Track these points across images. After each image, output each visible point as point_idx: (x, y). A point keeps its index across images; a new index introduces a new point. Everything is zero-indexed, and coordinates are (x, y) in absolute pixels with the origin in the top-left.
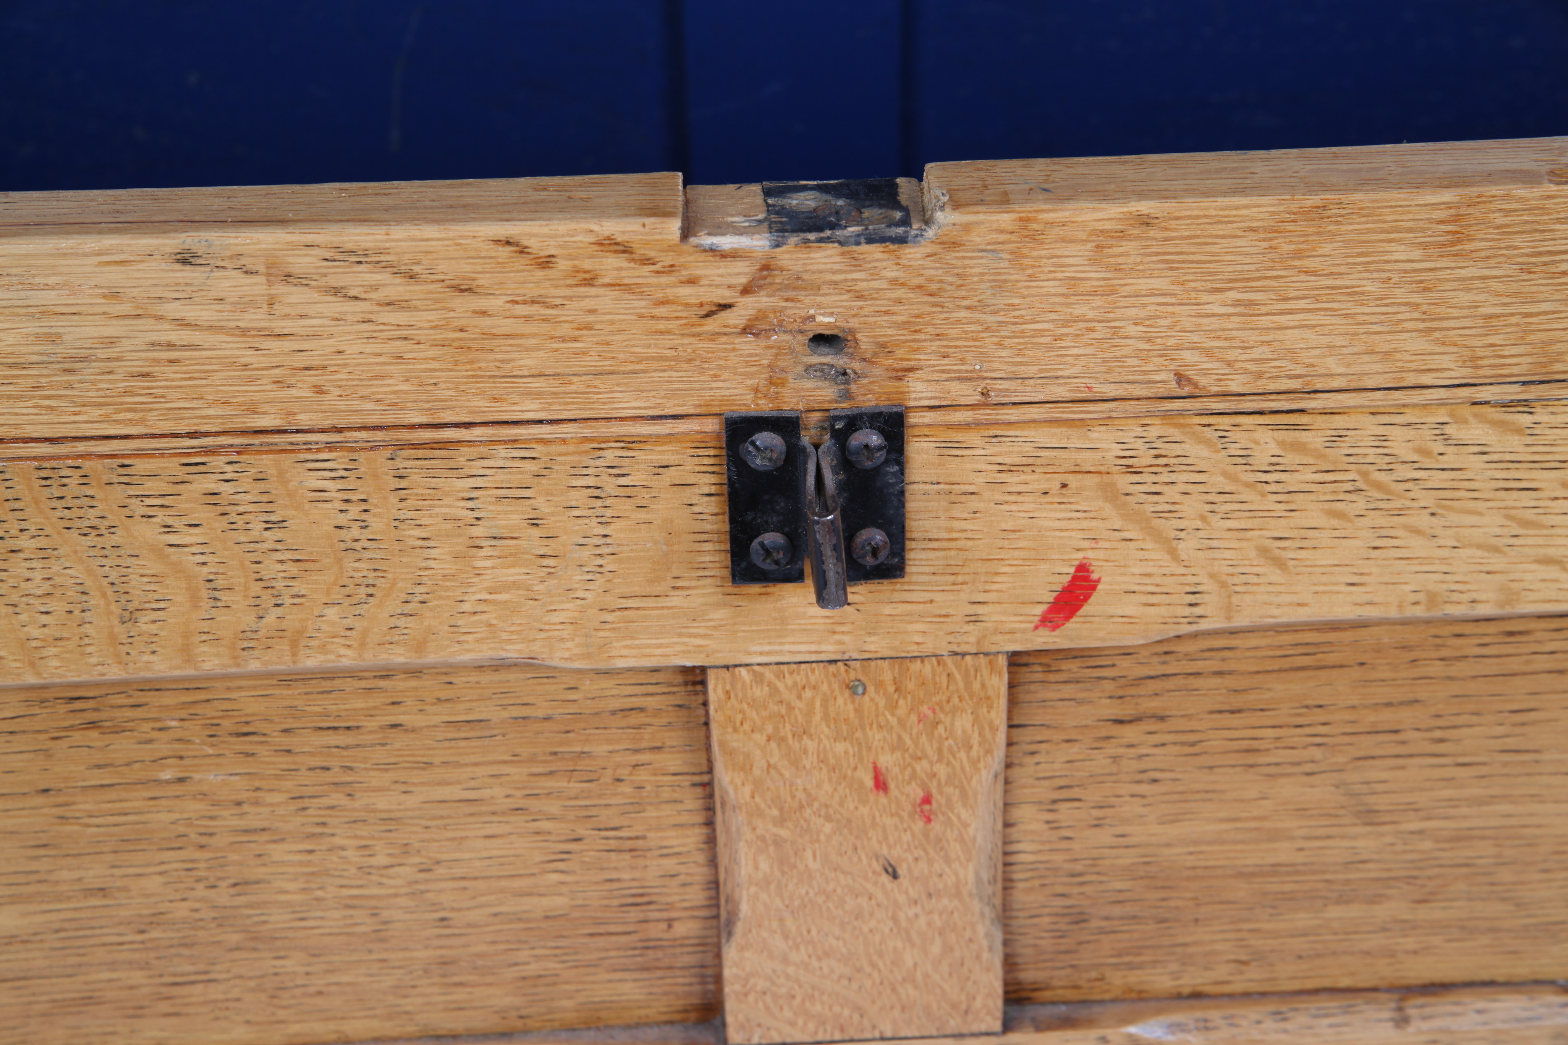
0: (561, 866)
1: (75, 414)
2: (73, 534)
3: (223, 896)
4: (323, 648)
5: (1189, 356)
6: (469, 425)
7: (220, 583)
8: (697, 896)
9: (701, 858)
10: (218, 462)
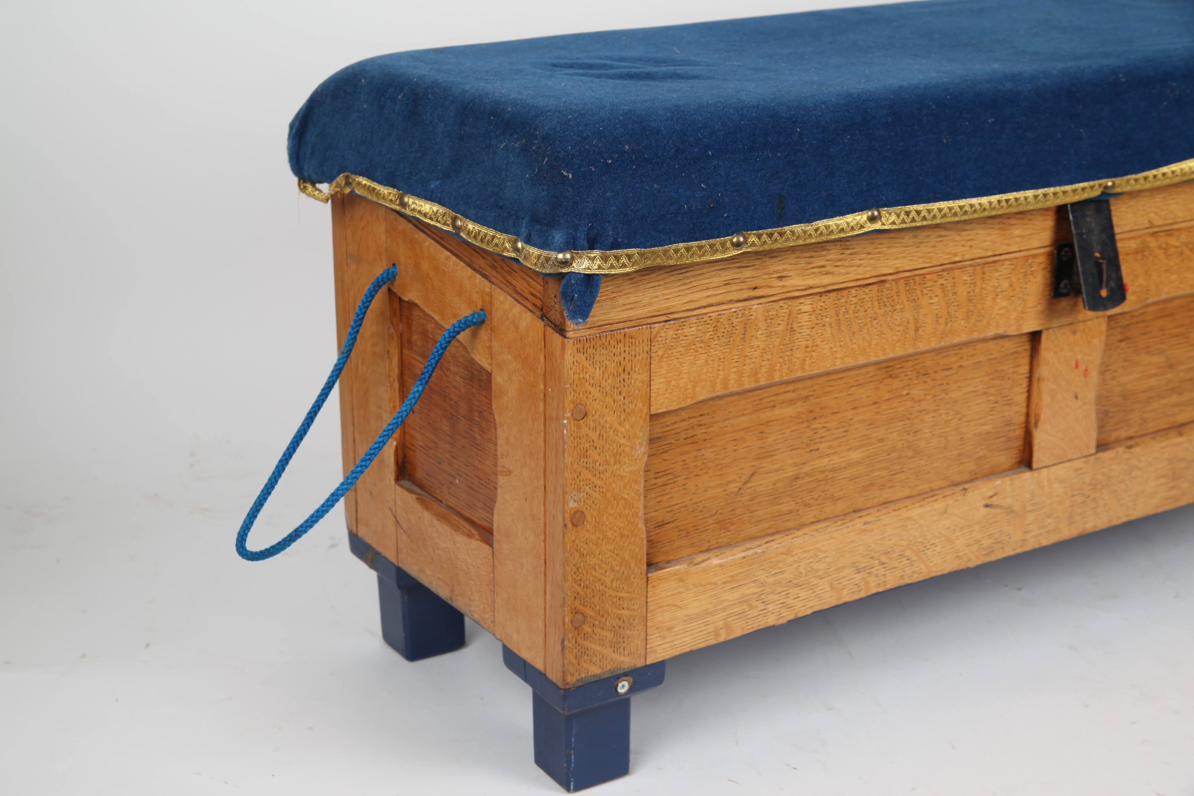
0: (992, 413)
1: (917, 261)
2: (909, 302)
3: (911, 438)
4: (959, 336)
5: (1152, 215)
6: (1000, 255)
7: (940, 315)
8: (1022, 419)
9: (1025, 405)
10: (945, 274)
